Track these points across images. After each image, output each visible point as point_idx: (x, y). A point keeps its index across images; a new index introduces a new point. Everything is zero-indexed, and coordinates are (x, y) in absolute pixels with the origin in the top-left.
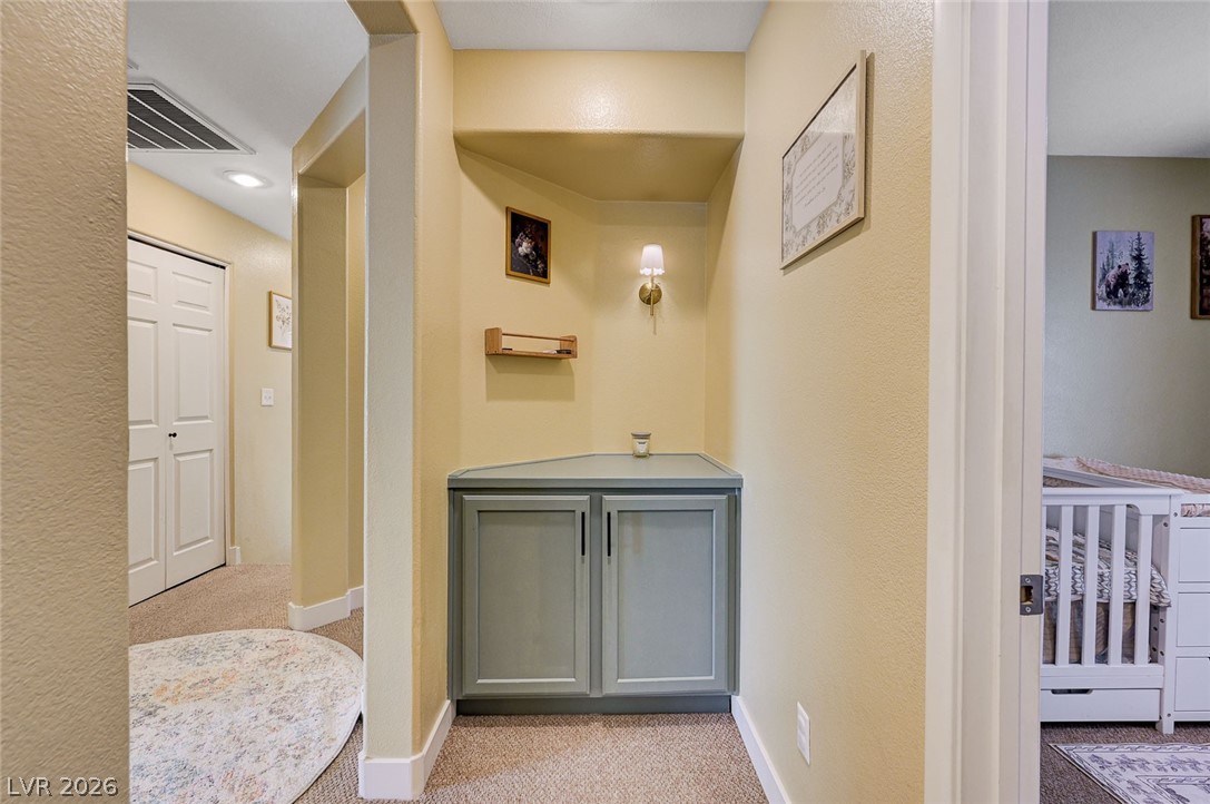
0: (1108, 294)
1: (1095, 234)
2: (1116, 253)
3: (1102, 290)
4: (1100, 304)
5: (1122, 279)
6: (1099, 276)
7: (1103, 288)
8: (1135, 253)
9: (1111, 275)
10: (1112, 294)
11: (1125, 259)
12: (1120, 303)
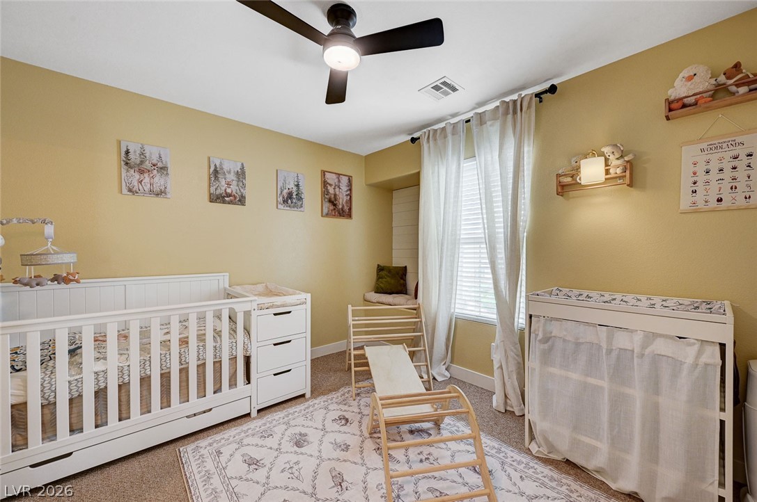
0: (284, 201)
1: (277, 171)
2: (287, 182)
3: (280, 199)
4: (280, 206)
5: (290, 195)
6: (279, 192)
7: (281, 198)
8: (296, 183)
9: (285, 192)
10: (285, 201)
11: (291, 185)
12: (290, 207)
